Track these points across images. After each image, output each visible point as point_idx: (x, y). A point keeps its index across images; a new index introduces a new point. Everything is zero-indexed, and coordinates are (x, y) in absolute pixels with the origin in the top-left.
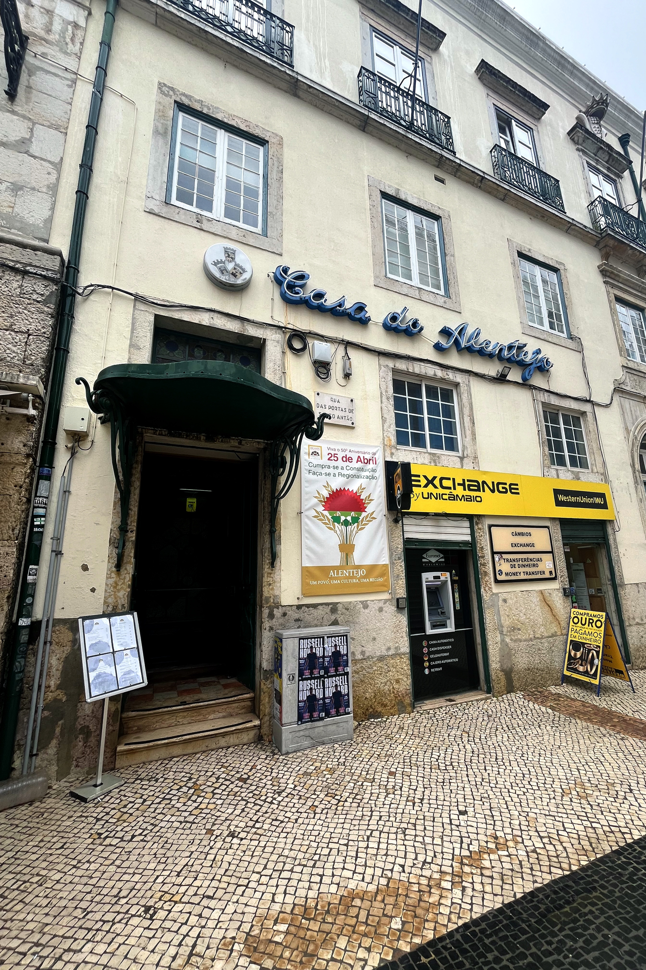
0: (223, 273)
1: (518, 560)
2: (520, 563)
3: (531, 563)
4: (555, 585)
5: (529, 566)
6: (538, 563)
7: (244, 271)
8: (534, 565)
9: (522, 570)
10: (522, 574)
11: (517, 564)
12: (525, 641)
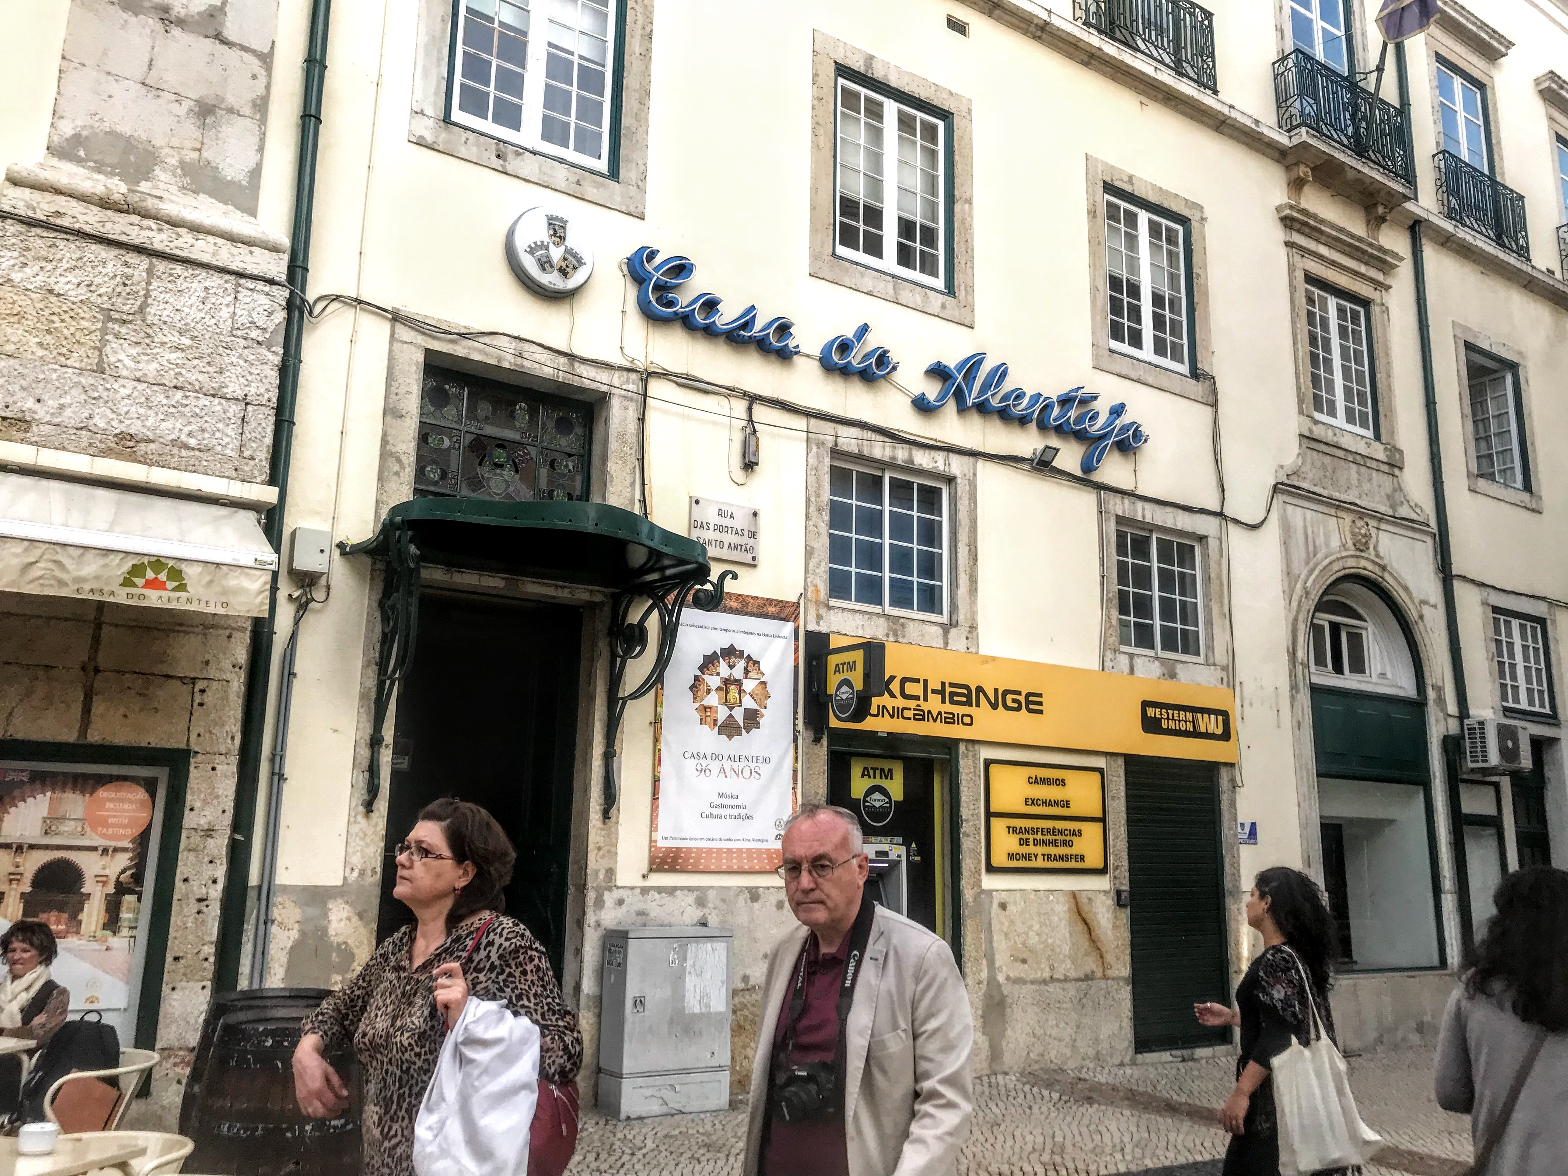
0: (544, 269)
1: (1034, 831)
2: (1039, 836)
3: (1059, 837)
4: (1103, 883)
5: (1054, 843)
6: (1074, 838)
7: (580, 262)
8: (1065, 843)
9: (1040, 850)
10: (1040, 857)
11: (1031, 837)
12: (1032, 982)
